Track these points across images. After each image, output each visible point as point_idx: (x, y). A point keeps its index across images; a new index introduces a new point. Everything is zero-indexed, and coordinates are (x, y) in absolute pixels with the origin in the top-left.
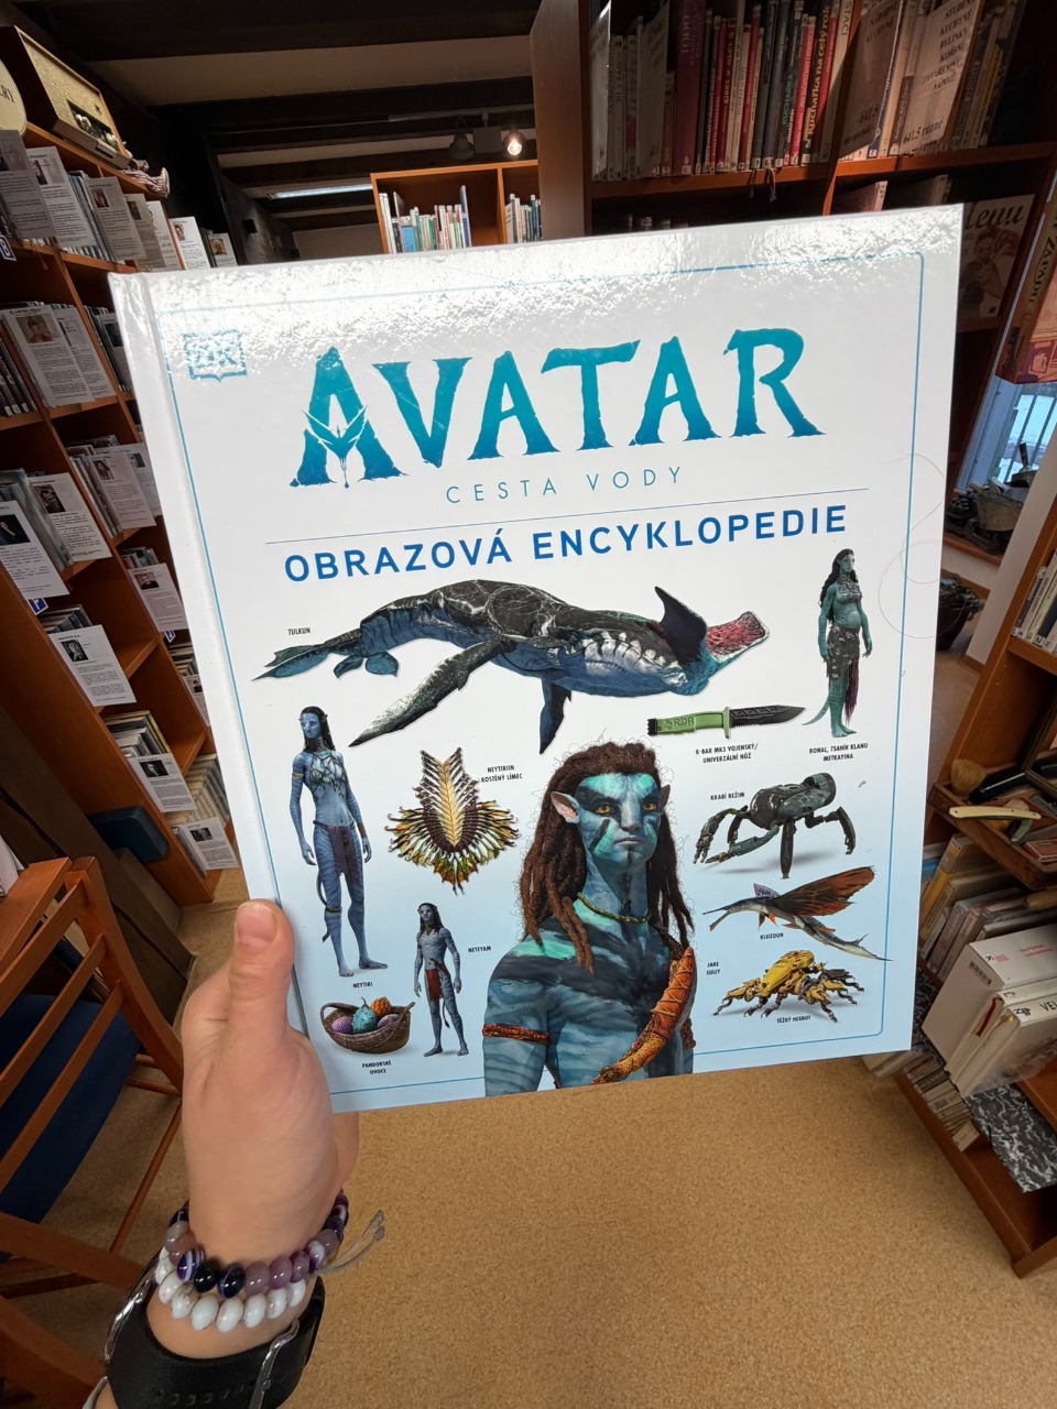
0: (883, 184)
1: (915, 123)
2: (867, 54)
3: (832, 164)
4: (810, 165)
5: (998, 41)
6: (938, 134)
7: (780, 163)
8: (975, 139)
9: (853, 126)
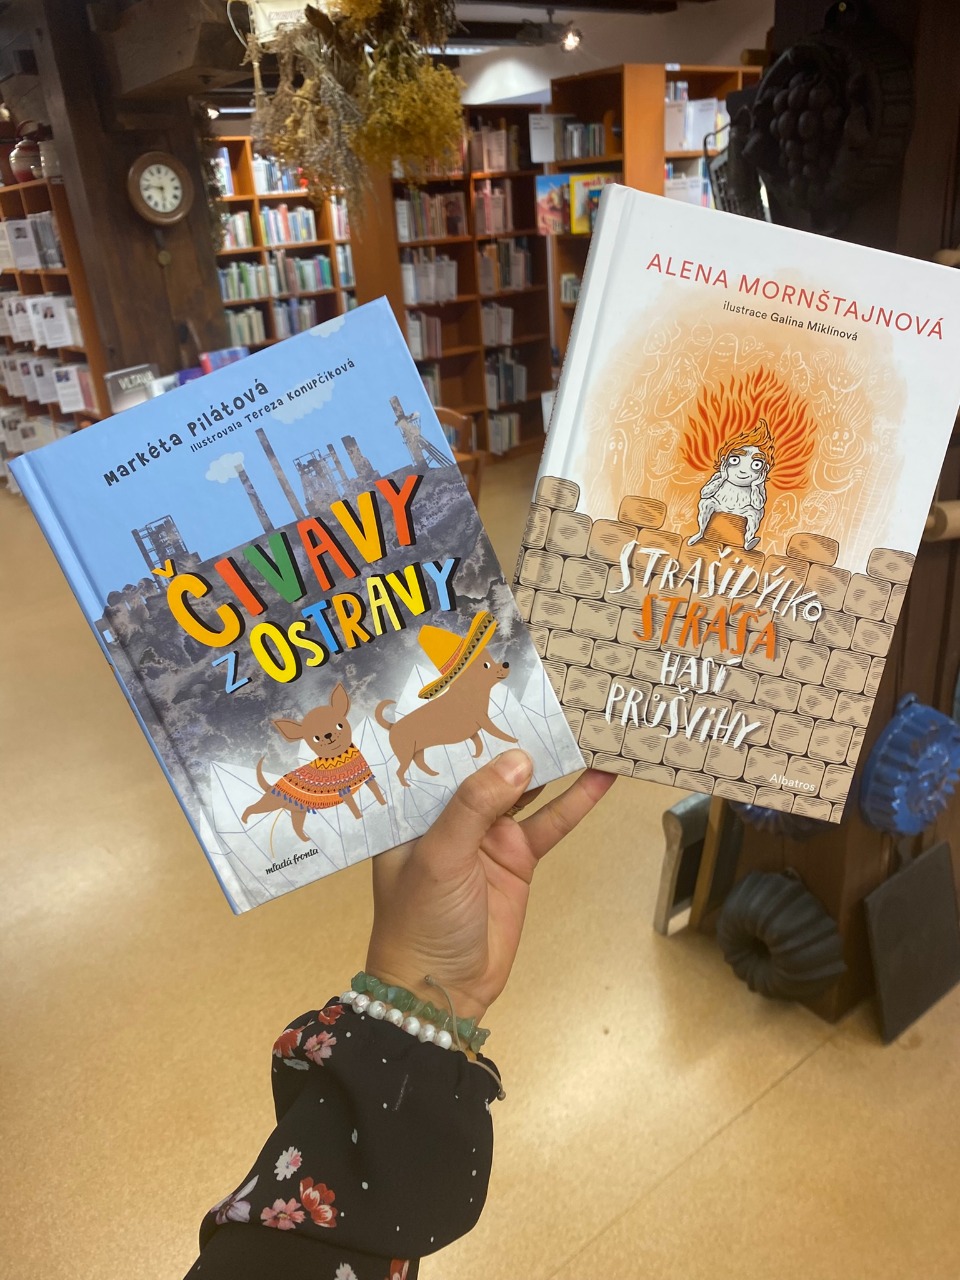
0: (488, 183)
1: (495, 162)
2: (475, 144)
3: (470, 175)
4: (464, 175)
5: (515, 141)
6: (504, 169)
7: (453, 173)
8: (515, 168)
9: (475, 165)
